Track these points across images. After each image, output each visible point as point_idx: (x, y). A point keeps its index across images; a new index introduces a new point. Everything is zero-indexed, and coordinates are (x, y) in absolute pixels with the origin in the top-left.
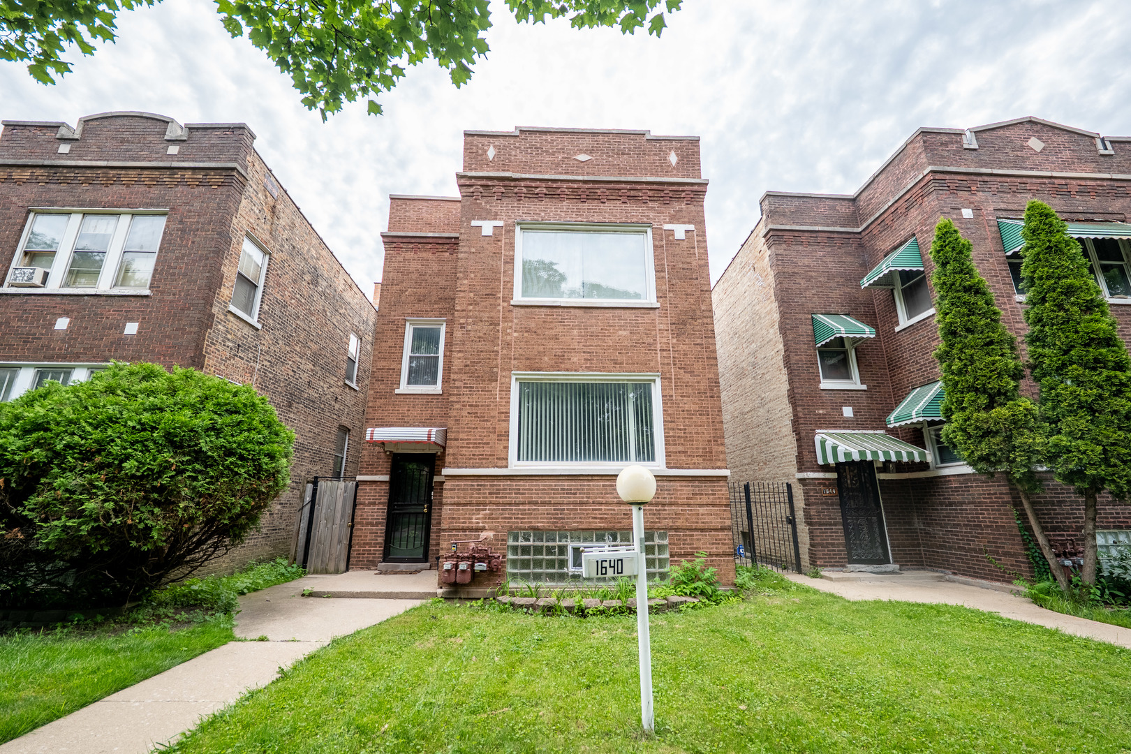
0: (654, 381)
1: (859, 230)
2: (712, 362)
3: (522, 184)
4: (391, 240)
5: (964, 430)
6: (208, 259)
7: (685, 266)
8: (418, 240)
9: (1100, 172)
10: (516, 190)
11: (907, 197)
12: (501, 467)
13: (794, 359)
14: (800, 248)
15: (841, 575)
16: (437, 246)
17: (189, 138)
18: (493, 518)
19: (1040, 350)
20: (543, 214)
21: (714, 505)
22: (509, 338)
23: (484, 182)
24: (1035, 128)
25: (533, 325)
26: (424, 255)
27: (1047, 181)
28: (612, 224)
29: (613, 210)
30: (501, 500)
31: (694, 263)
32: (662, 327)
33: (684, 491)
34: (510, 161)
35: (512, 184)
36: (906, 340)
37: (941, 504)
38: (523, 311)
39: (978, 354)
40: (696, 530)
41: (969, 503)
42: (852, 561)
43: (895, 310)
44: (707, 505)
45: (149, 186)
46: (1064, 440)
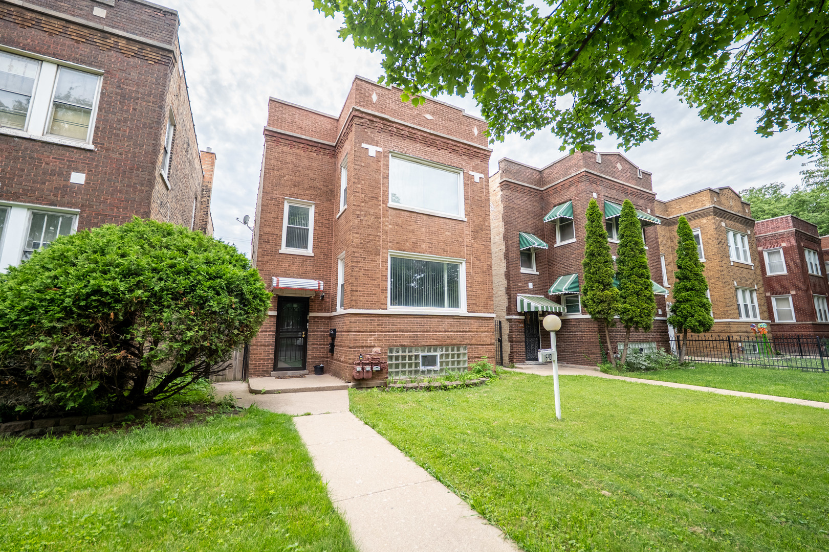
0: (461, 263)
1: (542, 189)
2: (489, 255)
3: (395, 125)
4: (272, 134)
5: (593, 300)
6: (152, 128)
7: (479, 199)
8: (294, 139)
9: (637, 185)
10: (390, 129)
11: (571, 180)
12: (384, 309)
13: (511, 255)
14: (517, 194)
15: (523, 366)
16: (308, 147)
17: (116, 5)
18: (380, 340)
19: (622, 267)
20: (406, 149)
21: (488, 332)
22: (386, 228)
23: (371, 118)
24: (621, 158)
25: (400, 222)
26: (298, 151)
27: (621, 186)
28: (443, 164)
29: (443, 156)
30: (384, 329)
31: (483, 198)
32: (467, 232)
33: (475, 324)
34: (386, 107)
35: (388, 124)
36: (559, 252)
37: (566, 332)
38: (394, 211)
39: (602, 266)
40: (480, 345)
41: (579, 331)
42: (528, 360)
43: (555, 236)
44: (485, 332)
45: (77, 42)
46: (628, 306)
